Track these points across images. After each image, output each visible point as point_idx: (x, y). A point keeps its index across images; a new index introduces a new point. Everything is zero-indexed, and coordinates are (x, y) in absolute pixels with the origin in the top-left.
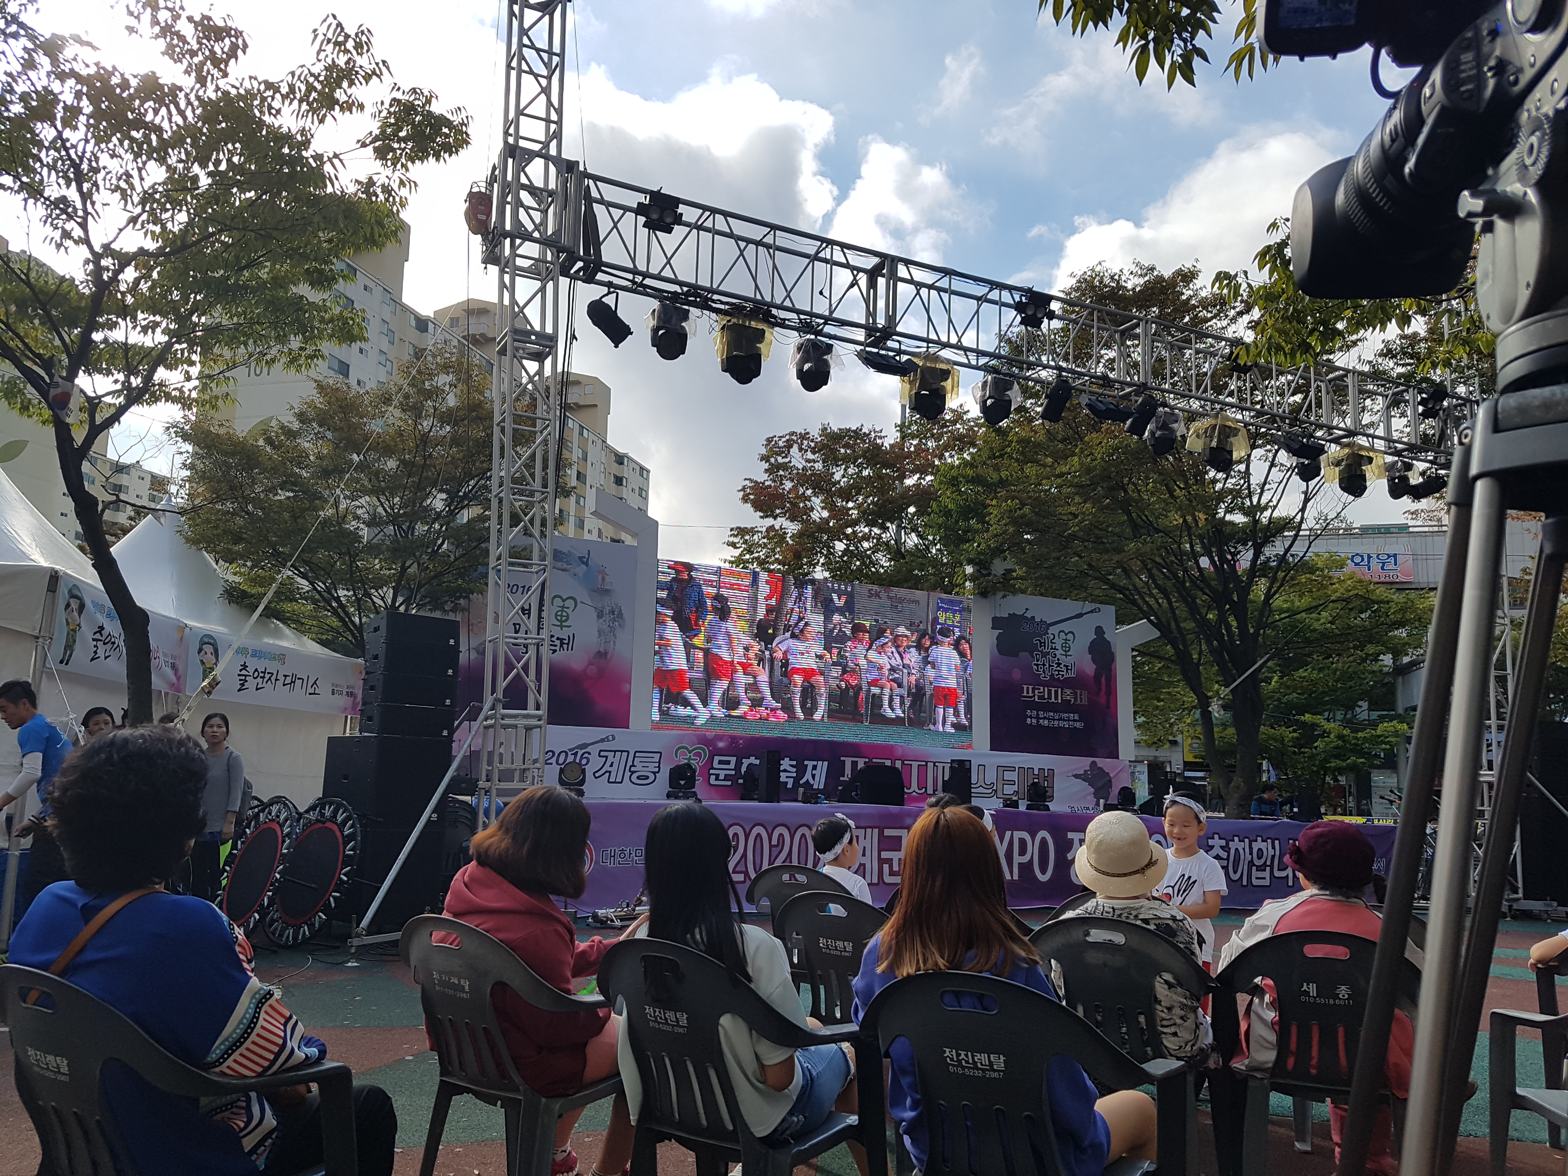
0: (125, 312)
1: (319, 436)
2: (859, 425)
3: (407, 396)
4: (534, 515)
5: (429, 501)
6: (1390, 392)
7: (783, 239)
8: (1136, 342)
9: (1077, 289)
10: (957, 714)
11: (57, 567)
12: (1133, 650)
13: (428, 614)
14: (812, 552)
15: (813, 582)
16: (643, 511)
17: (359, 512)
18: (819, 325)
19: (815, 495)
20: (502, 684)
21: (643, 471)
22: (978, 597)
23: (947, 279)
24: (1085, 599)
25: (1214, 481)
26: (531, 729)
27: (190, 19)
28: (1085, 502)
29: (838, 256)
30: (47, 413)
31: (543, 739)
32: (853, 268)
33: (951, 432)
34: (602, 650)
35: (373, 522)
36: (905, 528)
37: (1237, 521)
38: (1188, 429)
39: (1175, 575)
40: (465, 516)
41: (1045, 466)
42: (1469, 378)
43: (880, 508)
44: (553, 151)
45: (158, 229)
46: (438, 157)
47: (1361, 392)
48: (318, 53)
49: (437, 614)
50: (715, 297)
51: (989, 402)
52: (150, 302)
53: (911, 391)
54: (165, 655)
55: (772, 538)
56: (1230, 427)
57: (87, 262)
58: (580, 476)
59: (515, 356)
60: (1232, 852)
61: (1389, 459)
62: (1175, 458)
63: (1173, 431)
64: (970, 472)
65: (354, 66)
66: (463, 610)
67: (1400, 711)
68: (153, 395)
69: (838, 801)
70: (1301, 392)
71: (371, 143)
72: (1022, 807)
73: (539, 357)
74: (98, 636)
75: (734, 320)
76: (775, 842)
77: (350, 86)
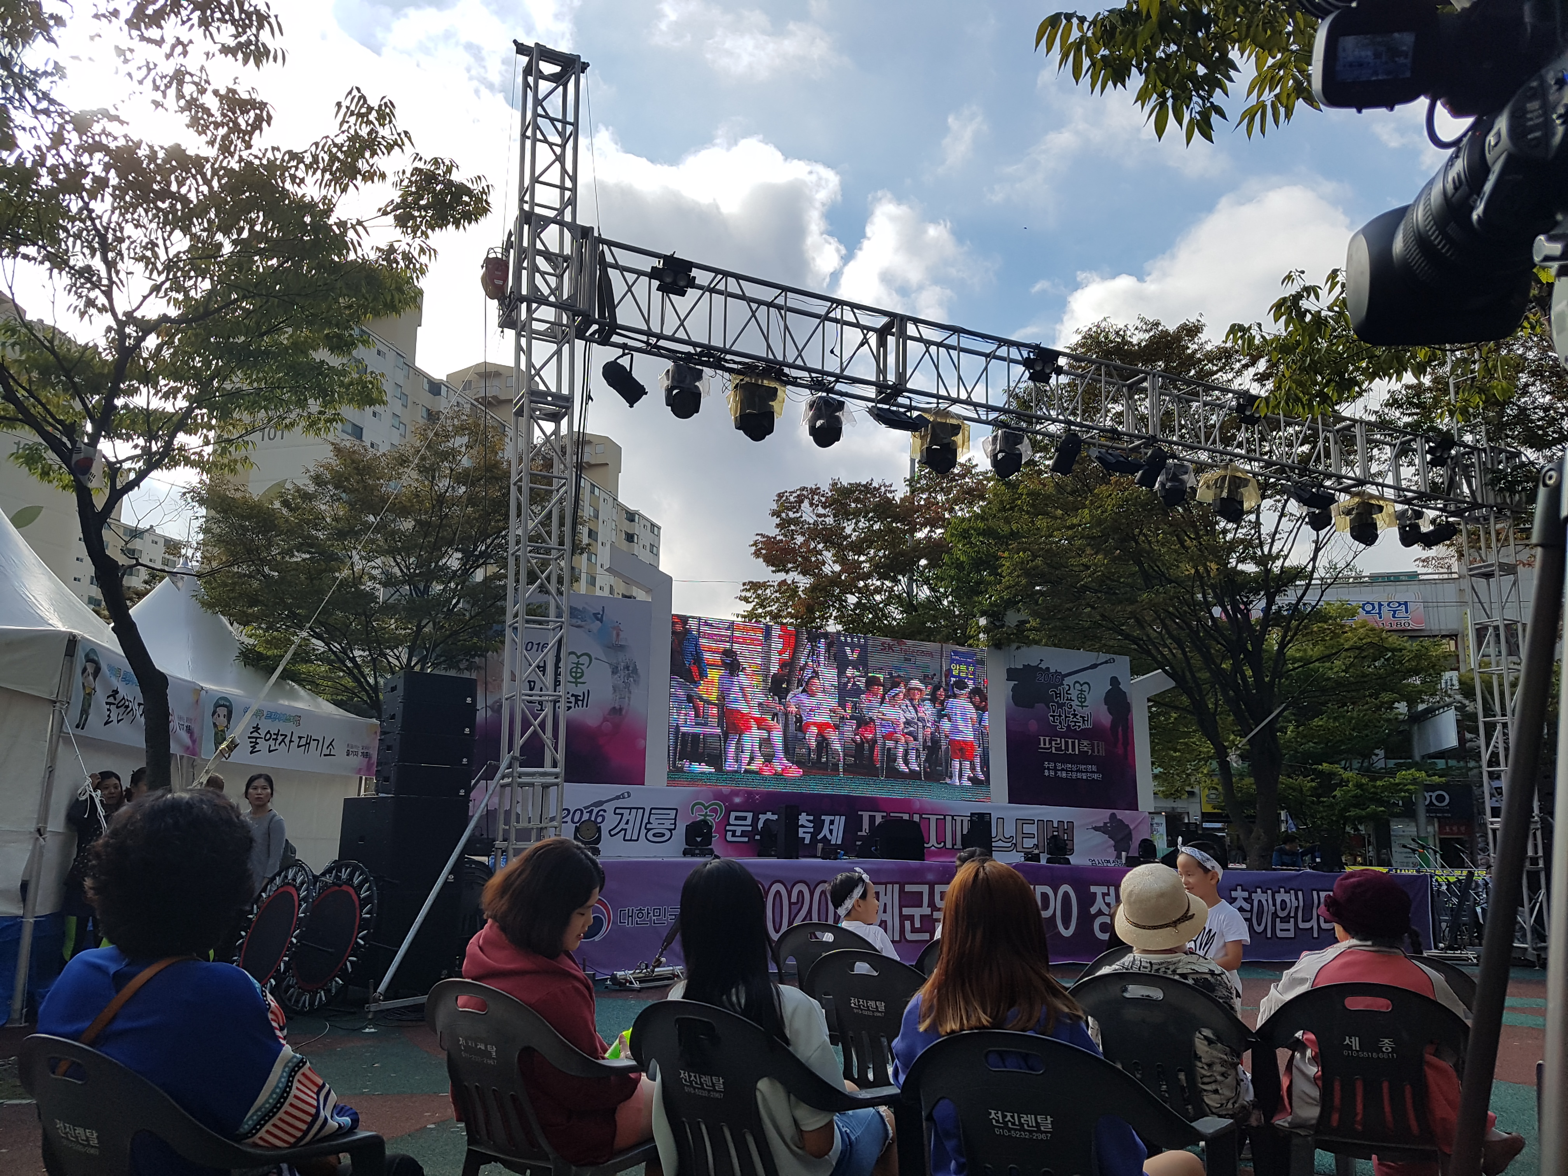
0: (148, 379)
1: (335, 499)
2: (869, 480)
3: (423, 458)
4: (550, 573)
5: (444, 561)
6: (1398, 441)
7: (794, 301)
8: (1143, 396)
9: (1083, 345)
10: (973, 769)
11: (75, 631)
12: (1149, 700)
13: (443, 673)
14: (824, 607)
15: (826, 635)
16: (656, 568)
17: (375, 572)
18: (830, 383)
19: (827, 550)
20: (519, 742)
21: (654, 527)
22: (992, 648)
23: (955, 337)
24: (1099, 650)
25: (1225, 532)
26: (548, 787)
27: (216, 93)
28: (1096, 553)
29: (849, 316)
30: (68, 478)
31: (560, 799)
32: (863, 328)
33: (961, 486)
34: (618, 707)
35: (389, 581)
36: (916, 580)
37: (1250, 571)
38: (1198, 482)
39: (1189, 626)
40: (479, 575)
41: (1055, 518)
42: (1475, 426)
43: (892, 562)
44: (568, 218)
45: (181, 297)
46: (457, 224)
47: (1369, 441)
48: (341, 125)
49: (452, 673)
50: (728, 357)
51: (1000, 456)
52: (172, 369)
53: (922, 445)
54: (180, 718)
55: (784, 592)
56: (1239, 478)
57: (109, 329)
58: (592, 534)
59: (532, 417)
60: (1256, 903)
61: (1399, 507)
62: (1185, 510)
63: (1183, 482)
64: (981, 525)
65: (376, 137)
66: (478, 668)
67: (1417, 758)
68: (172, 459)
69: (858, 856)
70: (1309, 443)
71: (392, 211)
72: (1043, 862)
73: (555, 418)
74: (111, 700)
75: (747, 379)
76: (794, 899)
77: (372, 156)
